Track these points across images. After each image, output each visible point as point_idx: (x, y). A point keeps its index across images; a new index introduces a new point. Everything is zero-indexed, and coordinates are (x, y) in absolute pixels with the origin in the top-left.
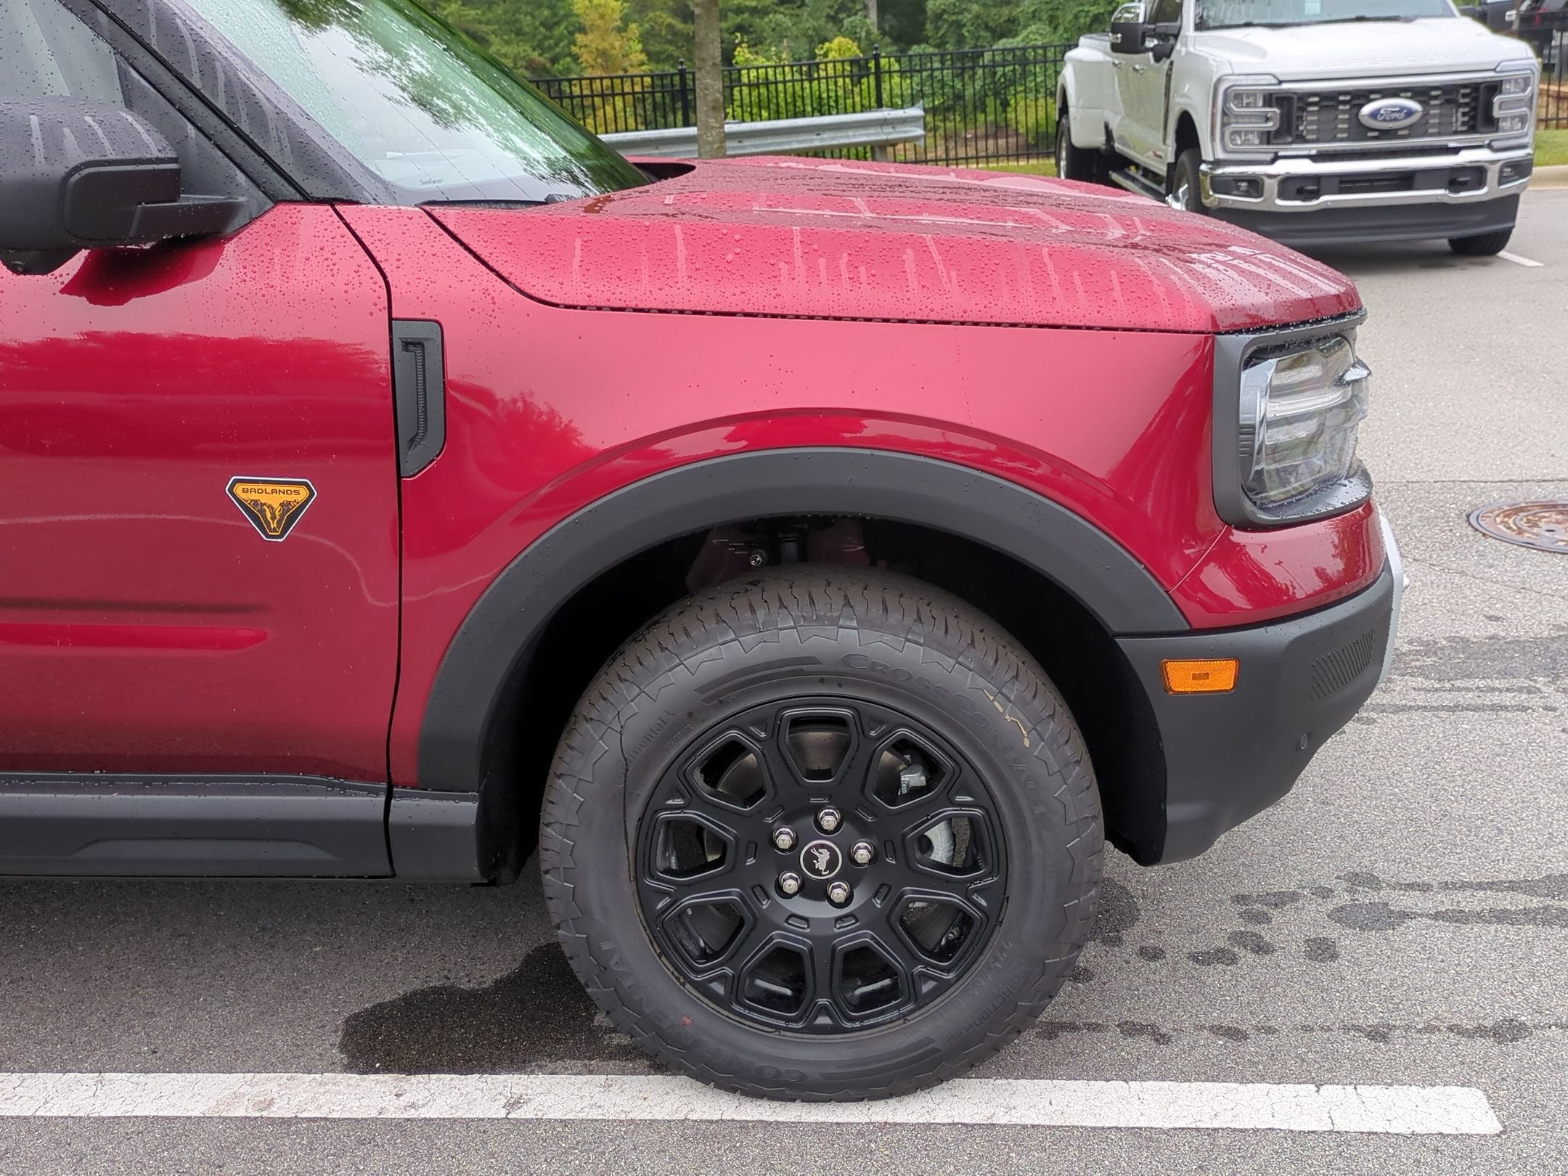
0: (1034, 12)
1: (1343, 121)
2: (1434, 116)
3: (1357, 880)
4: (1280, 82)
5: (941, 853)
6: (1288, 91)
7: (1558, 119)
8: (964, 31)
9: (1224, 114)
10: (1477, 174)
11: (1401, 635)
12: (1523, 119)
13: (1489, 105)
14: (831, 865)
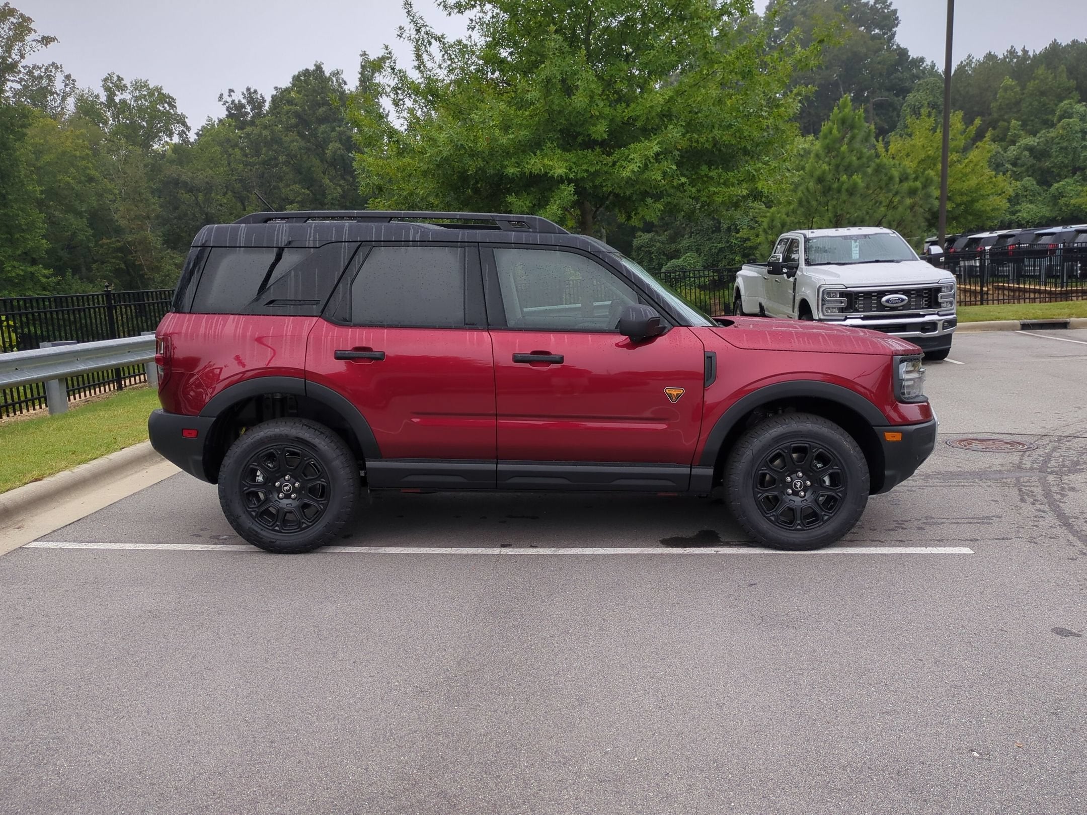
0: (688, 246)
1: (874, 304)
2: (913, 301)
3: (926, 518)
4: (847, 288)
5: (827, 483)
6: (850, 291)
7: (966, 302)
8: (653, 255)
9: (823, 300)
10: (933, 326)
11: (939, 438)
12: (951, 303)
13: (937, 297)
14: (801, 487)
